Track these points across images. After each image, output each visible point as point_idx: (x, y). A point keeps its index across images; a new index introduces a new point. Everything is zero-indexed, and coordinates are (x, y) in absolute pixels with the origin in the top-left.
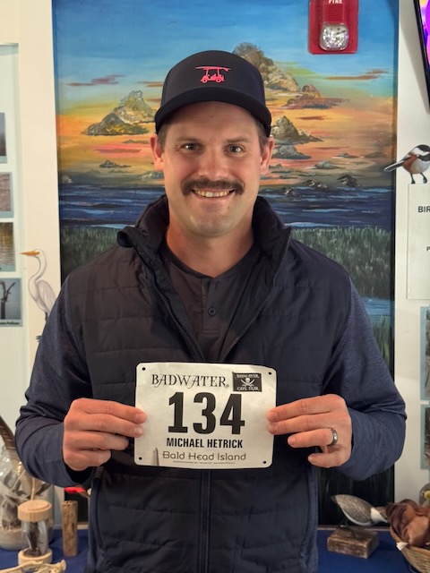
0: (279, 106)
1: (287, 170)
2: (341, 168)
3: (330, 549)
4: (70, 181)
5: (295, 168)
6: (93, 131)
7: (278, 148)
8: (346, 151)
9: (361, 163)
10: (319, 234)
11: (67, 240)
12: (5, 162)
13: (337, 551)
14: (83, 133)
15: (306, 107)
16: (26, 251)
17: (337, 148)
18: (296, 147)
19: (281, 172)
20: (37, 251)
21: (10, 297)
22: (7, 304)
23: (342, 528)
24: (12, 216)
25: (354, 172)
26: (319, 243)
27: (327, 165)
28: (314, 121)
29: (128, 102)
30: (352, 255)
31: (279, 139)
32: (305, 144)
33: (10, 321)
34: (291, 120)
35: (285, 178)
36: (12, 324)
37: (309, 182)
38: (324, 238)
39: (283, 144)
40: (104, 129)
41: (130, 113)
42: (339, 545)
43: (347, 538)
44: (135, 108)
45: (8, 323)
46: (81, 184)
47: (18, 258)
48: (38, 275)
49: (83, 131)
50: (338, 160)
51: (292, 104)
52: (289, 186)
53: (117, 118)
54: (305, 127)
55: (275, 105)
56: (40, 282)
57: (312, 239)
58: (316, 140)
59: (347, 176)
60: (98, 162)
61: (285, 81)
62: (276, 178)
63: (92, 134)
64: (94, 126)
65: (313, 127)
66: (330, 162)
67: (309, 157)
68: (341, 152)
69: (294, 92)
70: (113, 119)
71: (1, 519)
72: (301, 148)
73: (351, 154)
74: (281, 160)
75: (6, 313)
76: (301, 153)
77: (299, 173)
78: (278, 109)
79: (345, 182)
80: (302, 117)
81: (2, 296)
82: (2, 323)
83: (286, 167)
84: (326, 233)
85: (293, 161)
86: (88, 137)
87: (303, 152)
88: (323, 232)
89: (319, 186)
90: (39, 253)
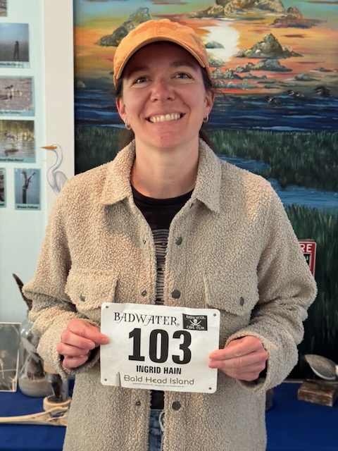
1: (271, 81)
2: (317, 81)
3: (300, 398)
4: (84, 86)
5: (278, 79)
6: (105, 42)
7: (263, 61)
8: (322, 65)
9: (332, 77)
10: (296, 137)
11: (80, 137)
12: (30, 68)
13: (306, 400)
14: (96, 44)
15: (290, 26)
16: (45, 145)
17: (315, 63)
18: (280, 60)
19: (266, 82)
20: (55, 146)
21: (30, 183)
22: (28, 191)
23: (308, 381)
24: (33, 115)
25: (328, 84)
26: (295, 145)
27: (305, 78)
28: (296, 38)
29: (136, 17)
30: (322, 155)
31: (265, 53)
32: (287, 59)
33: (30, 205)
34: (277, 38)
35: (269, 88)
36: (32, 207)
37: (289, 92)
38: (300, 140)
39: (268, 58)
40: (115, 41)
42: (308, 395)
43: (315, 390)
45: (29, 207)
47: (38, 151)
48: (55, 167)
49: (96, 41)
50: (315, 74)
51: (278, 23)
52: (272, 95)
53: (126, 31)
54: (289, 44)
55: (263, 23)
56: (57, 172)
57: (289, 141)
58: (297, 55)
59: (321, 87)
60: (108, 70)
61: (273, 3)
62: (261, 88)
63: (104, 45)
64: (106, 38)
65: (294, 44)
66: (308, 75)
67: (291, 70)
68: (317, 66)
69: (280, 12)
70: (123, 32)
71: (26, 371)
72: (284, 62)
73: (326, 68)
74: (267, 72)
75: (27, 198)
76: (284, 67)
77: (281, 84)
78: (265, 27)
79: (320, 93)
80: (287, 34)
81: (23, 184)
82: (23, 207)
83: (270, 78)
84: (302, 136)
85: (277, 73)
86: (100, 47)
87: (285, 66)
88: (299, 135)
89: (298, 95)
90: (56, 147)
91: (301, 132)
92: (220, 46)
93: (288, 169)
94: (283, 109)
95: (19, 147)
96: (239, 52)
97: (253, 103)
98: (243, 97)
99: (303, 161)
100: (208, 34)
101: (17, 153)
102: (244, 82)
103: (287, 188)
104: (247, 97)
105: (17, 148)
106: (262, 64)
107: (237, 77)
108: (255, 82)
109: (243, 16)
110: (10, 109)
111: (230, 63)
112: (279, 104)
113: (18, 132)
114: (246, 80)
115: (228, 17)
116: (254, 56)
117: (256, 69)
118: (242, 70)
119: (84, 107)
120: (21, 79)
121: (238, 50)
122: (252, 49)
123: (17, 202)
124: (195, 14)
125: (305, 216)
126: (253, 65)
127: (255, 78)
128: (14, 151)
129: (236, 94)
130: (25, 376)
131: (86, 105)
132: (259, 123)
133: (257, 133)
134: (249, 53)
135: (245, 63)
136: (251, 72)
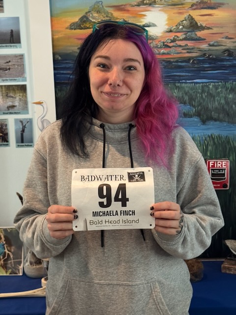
0: (186, 8)
1: (191, 48)
2: (224, 46)
3: (223, 271)
4: (60, 58)
5: (197, 46)
6: (73, 27)
7: (185, 34)
8: (227, 35)
9: (234, 42)
10: (211, 86)
11: (59, 95)
12: (20, 47)
13: (228, 272)
14: (67, 28)
15: (202, 8)
16: (35, 102)
17: (222, 33)
18: (196, 33)
19: (188, 49)
20: (41, 101)
21: (26, 130)
22: (24, 134)
23: (228, 259)
24: (26, 81)
25: (232, 48)
26: (211, 92)
27: (216, 44)
28: (207, 17)
29: (94, 8)
30: (230, 98)
31: (186, 28)
32: (202, 32)
33: (27, 144)
34: (194, 17)
35: (190, 53)
36: (28, 146)
37: (205, 54)
38: (214, 89)
39: (188, 32)
40: (80, 25)
41: (95, 15)
42: (229, 269)
43: (233, 265)
44: (98, 12)
45: (25, 145)
46: (67, 60)
47: (30, 105)
48: (43, 116)
49: (67, 26)
50: (222, 41)
51: (194, 6)
52: (192, 58)
53: (87, 18)
54: (202, 21)
55: (183, 7)
56: (44, 120)
57: (206, 89)
58: (209, 28)
59: (227, 50)
60: (77, 46)
62: (185, 53)
63: (72, 29)
64: (73, 24)
65: (206, 21)
66: (217, 42)
67: (205, 39)
68: (223, 35)
70: (85, 19)
71: (29, 260)
72: (200, 34)
73: (229, 37)
74: (188, 41)
75: (24, 139)
76: (199, 37)
77: (198, 49)
78: (185, 10)
79: (226, 54)
80: (200, 14)
81: (21, 129)
82: (22, 146)
83: (191, 46)
84: (215, 85)
85: (195, 42)
86: (70, 30)
87: (201, 36)
88: (213, 85)
89: (211, 57)
90: (43, 102)
91: (215, 82)
92: (154, 25)
93: (207, 109)
94: (200, 67)
95: (17, 104)
96: (168, 29)
97: (180, 64)
98: (172, 60)
99: (216, 103)
100: (145, 17)
101: (15, 108)
102: (172, 50)
103: (206, 123)
104: (175, 60)
105: (15, 105)
106: (184, 36)
107: (167, 46)
108: (180, 49)
109: (170, 3)
110: (9, 77)
111: (161, 37)
112: (198, 63)
113: (15, 93)
114: (174, 48)
115: (158, 4)
116: (178, 30)
117: (181, 40)
118: (170, 41)
119: (61, 73)
120: (16, 56)
121: (167, 27)
122: (176, 26)
123: (17, 142)
124: (135, 3)
125: (220, 142)
126: (178, 37)
127: (180, 46)
128: (13, 107)
129: (167, 59)
130: (28, 263)
131: (62, 72)
132: (184, 78)
133: (184, 85)
134: (175, 29)
135: (172, 36)
136: (177, 42)
